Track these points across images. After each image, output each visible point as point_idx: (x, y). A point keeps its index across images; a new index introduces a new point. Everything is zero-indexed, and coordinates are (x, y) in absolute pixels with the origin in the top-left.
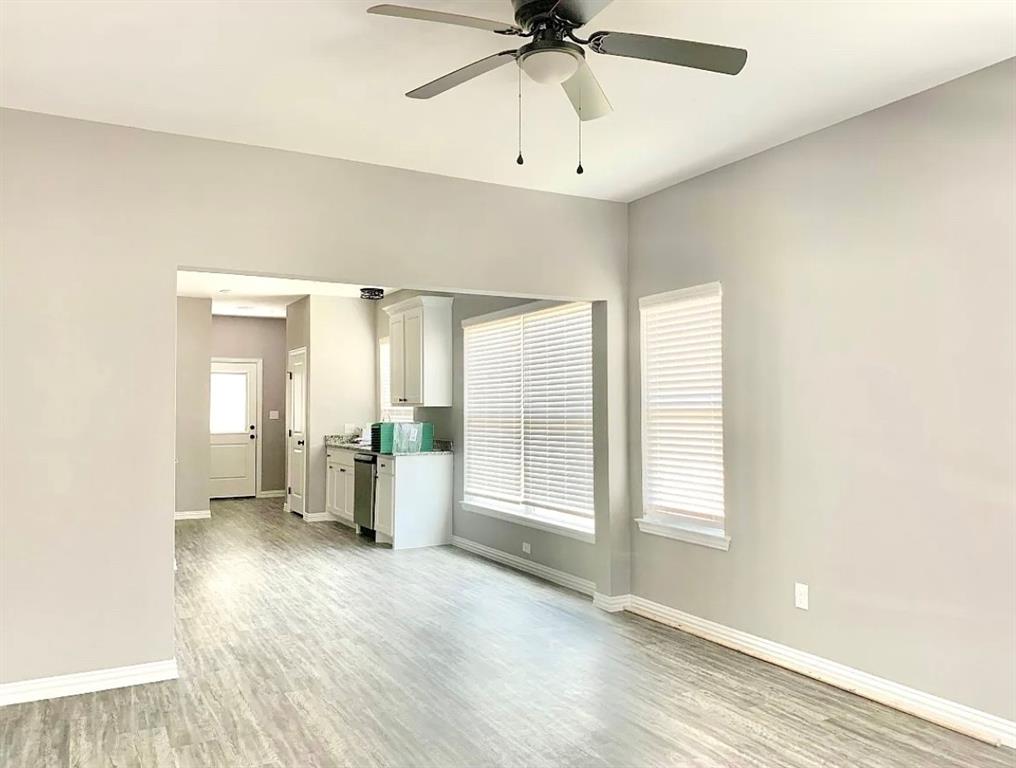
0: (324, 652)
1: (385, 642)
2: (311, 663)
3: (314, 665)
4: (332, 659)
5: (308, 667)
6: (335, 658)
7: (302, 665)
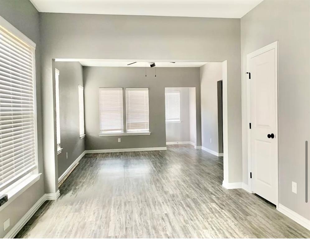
0: (179, 189)
1: (158, 191)
2: (184, 186)
3: (183, 185)
4: (177, 187)
5: (185, 185)
6: (176, 187)
7: (186, 186)
